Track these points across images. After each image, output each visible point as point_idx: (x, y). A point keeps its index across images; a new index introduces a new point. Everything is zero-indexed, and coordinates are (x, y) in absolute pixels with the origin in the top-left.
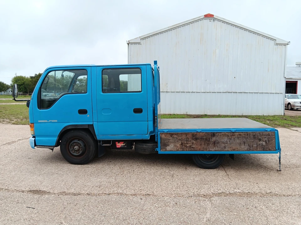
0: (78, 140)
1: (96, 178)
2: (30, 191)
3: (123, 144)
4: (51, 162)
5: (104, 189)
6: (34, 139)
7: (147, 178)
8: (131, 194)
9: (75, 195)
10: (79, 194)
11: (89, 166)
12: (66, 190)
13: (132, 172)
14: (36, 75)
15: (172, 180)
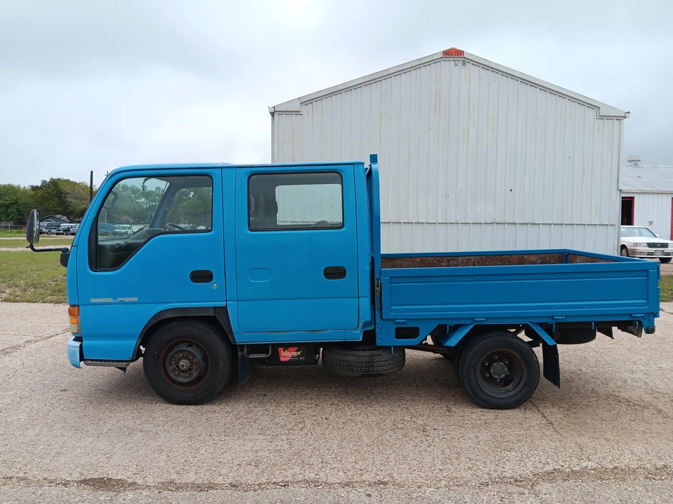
0: (189, 346)
1: (241, 441)
2: (85, 482)
3: (295, 354)
4: (121, 400)
5: (269, 469)
6: (78, 344)
7: (364, 438)
8: (339, 481)
9: (200, 488)
10: (212, 487)
11: (215, 407)
12: (174, 477)
13: (325, 422)
14: (45, 181)
15: (427, 440)
